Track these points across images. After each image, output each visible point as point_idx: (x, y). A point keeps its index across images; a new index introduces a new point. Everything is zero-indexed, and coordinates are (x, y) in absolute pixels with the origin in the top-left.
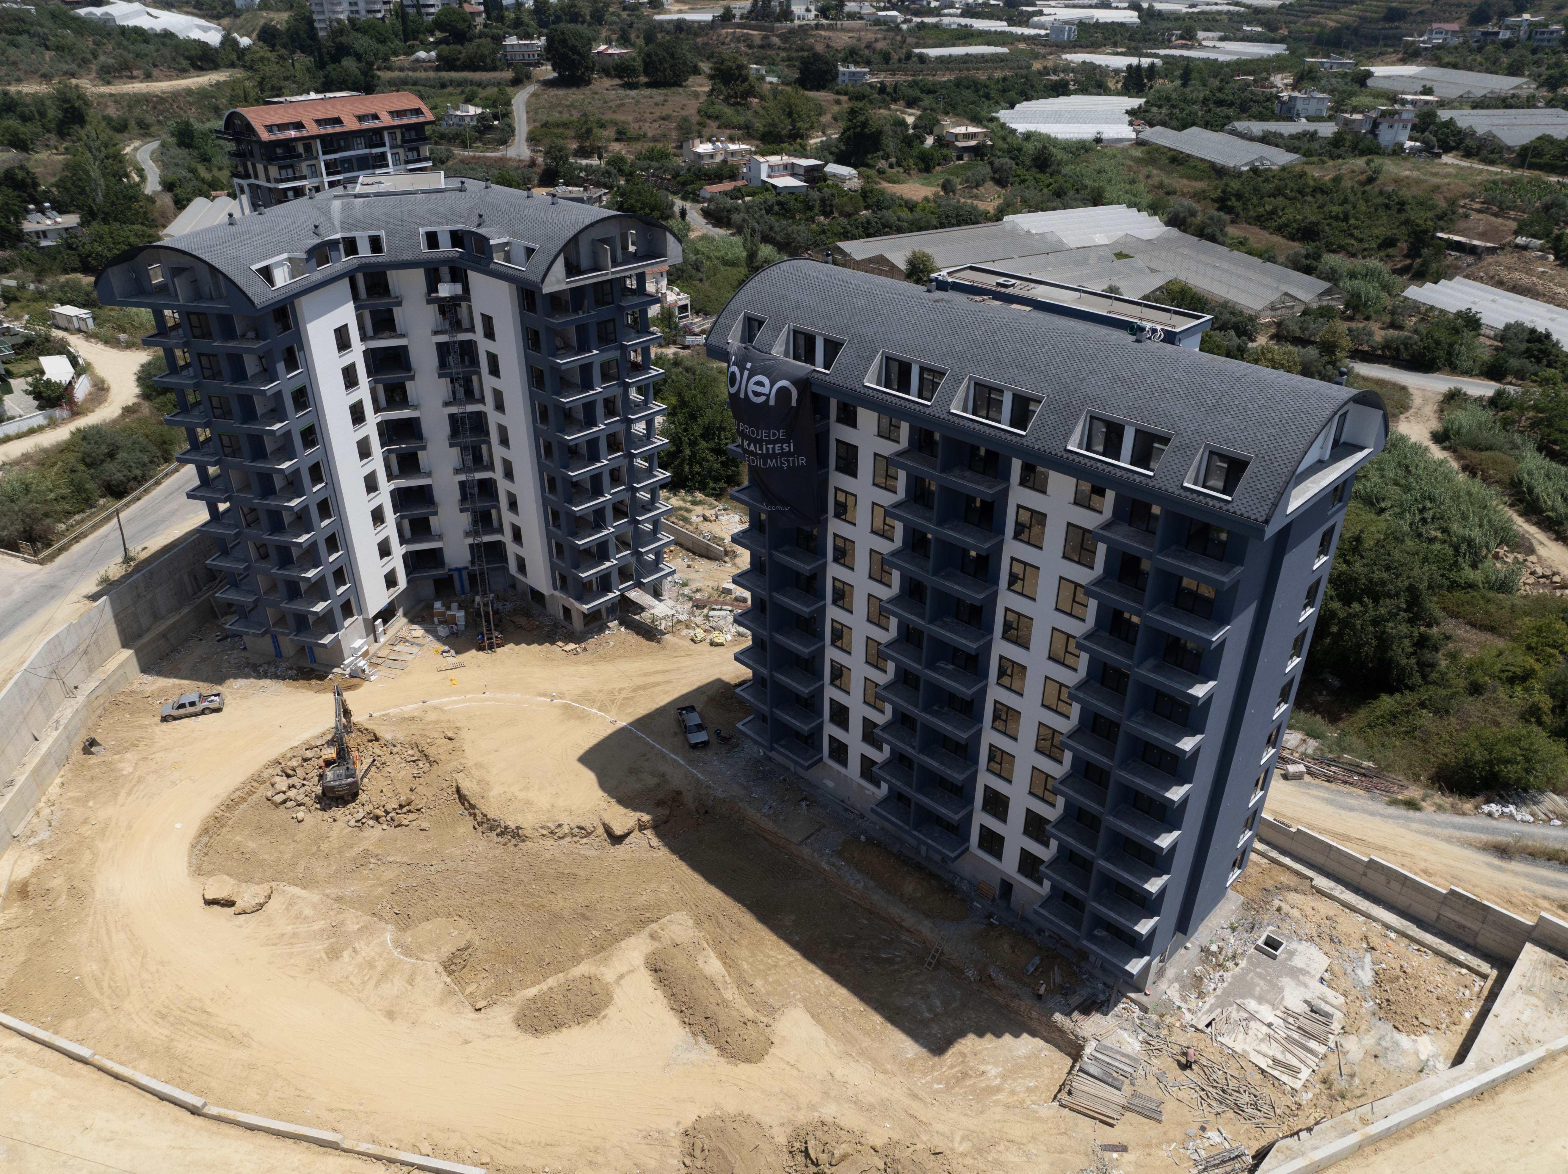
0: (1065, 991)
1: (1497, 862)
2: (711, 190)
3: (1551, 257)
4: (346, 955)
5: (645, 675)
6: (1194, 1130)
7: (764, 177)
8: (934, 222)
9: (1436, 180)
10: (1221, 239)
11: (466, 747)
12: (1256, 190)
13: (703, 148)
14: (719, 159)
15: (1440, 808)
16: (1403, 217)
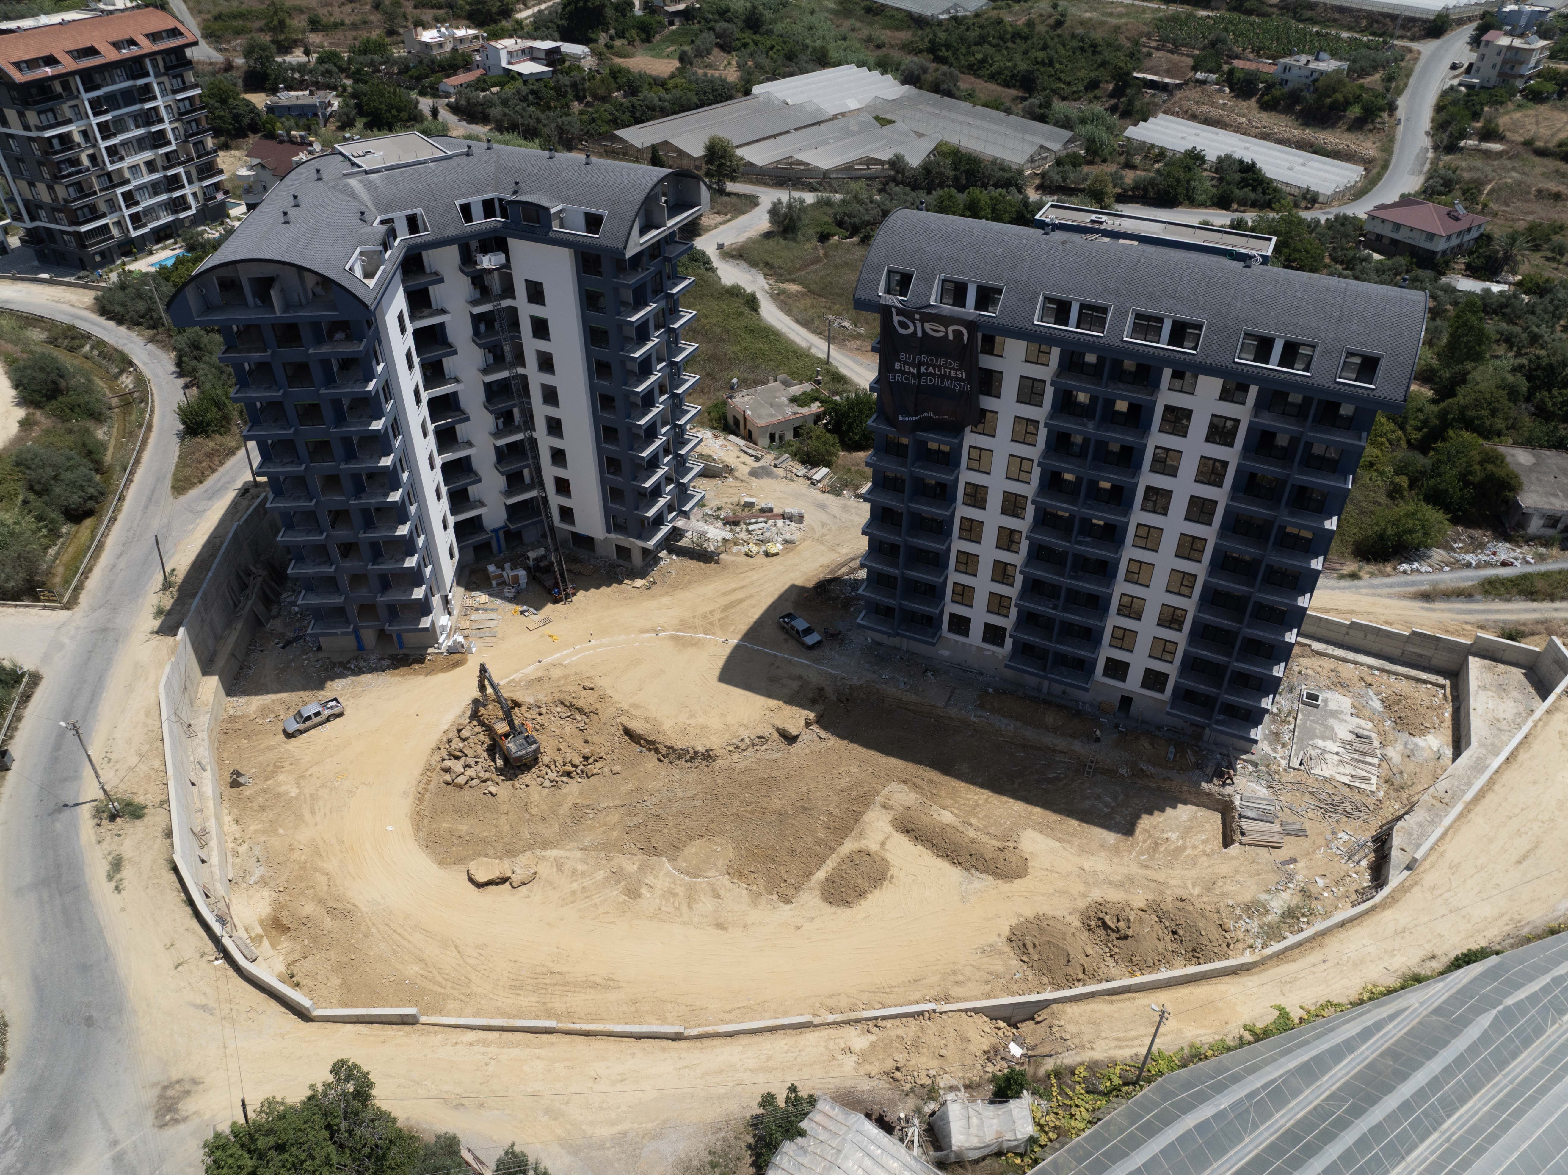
0: (1199, 766)
1: (1427, 605)
2: (452, 82)
3: (1227, 90)
4: (644, 890)
5: (725, 594)
6: (1329, 837)
7: (504, 64)
8: (695, 99)
9: (1114, 21)
10: (957, 93)
11: (609, 692)
12: (962, 39)
13: (428, 36)
14: (448, 47)
15: (1372, 574)
16: (1100, 59)
